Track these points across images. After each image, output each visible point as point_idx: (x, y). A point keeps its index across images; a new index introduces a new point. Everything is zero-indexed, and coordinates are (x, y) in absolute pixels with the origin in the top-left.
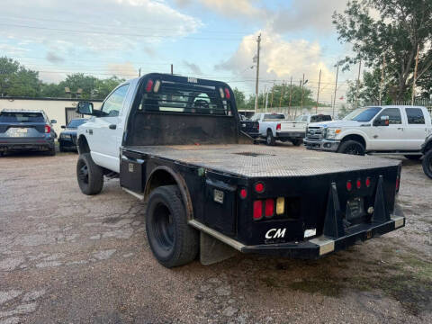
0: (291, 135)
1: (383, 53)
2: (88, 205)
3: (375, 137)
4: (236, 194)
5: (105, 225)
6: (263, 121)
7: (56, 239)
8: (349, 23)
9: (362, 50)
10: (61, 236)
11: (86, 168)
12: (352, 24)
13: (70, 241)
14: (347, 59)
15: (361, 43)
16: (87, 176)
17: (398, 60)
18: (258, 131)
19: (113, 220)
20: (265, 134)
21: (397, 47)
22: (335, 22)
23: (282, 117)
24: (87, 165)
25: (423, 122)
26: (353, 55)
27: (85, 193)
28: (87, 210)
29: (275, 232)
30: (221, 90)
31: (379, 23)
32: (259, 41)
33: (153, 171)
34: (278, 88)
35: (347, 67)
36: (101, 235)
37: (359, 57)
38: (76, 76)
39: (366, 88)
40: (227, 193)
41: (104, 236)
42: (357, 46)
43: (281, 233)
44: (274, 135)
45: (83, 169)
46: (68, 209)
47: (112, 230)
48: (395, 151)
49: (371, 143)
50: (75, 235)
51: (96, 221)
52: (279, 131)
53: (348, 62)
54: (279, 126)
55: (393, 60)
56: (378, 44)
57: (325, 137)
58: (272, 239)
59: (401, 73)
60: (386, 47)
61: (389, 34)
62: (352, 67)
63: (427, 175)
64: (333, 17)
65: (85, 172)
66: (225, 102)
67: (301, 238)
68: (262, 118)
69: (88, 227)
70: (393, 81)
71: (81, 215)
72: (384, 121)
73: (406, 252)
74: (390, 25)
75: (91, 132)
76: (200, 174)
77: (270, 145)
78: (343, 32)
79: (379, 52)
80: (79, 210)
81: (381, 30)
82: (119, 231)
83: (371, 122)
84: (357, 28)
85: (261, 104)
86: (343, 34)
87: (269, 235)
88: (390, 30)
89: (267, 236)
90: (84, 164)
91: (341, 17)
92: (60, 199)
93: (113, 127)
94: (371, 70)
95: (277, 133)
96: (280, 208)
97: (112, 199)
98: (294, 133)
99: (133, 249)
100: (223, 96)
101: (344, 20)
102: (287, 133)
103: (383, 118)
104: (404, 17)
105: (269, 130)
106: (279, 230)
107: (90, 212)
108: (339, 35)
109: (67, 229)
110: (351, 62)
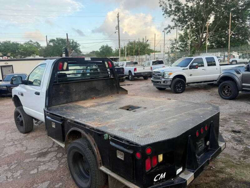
0: (142, 74)
1: (189, 23)
2: (24, 142)
3: (191, 75)
4: (133, 156)
5: (39, 159)
6: (126, 66)
7: (7, 177)
8: (168, 6)
9: (177, 21)
10: (9, 174)
11: (20, 116)
12: (171, 6)
13: (17, 178)
14: (169, 26)
15: (176, 18)
16: (22, 121)
17: (196, 27)
18: (124, 73)
19: (43, 155)
20: (128, 74)
21: (196, 19)
22: (161, 6)
23: (136, 63)
24: (21, 114)
25: (215, 65)
26: (172, 24)
27: (21, 132)
28: (24, 148)
29: (159, 176)
30: (106, 63)
31: (185, 5)
32: (118, 17)
33: (70, 130)
34: (131, 43)
35: (169, 31)
36: (38, 169)
37: (176, 25)
38: (6, 43)
39: (180, 43)
40: (126, 154)
41: (40, 170)
42: (174, 19)
43: (163, 176)
44: (133, 74)
45: (19, 117)
46: (12, 148)
47: (44, 163)
48: (201, 82)
49: (188, 79)
50: (19, 172)
51: (32, 157)
52: (136, 72)
53: (170, 29)
54: (135, 69)
55: (194, 27)
56: (185, 17)
57: (163, 76)
58: (158, 181)
59: (199, 35)
60: (190, 20)
61: (191, 12)
62: (172, 31)
63: (221, 96)
64: (159, 3)
65: (21, 119)
66: (109, 70)
67: (175, 176)
68: (125, 64)
69: (28, 163)
70: (195, 38)
71: (21, 153)
72: (195, 66)
73: (224, 157)
74: (192, 7)
75: (22, 95)
76: (105, 138)
77: (131, 80)
78: (166, 11)
79: (186, 22)
80: (19, 148)
81: (187, 9)
82: (50, 164)
83: (188, 67)
84: (173, 9)
85: (122, 53)
86: (166, 12)
87: (156, 179)
88: (192, 10)
89: (155, 180)
90: (19, 114)
91: (164, 3)
92: (5, 139)
93: (38, 94)
94: (182, 33)
95: (135, 74)
96: (161, 158)
97: (40, 136)
98: (144, 73)
99: (61, 180)
100: (107, 66)
101: (166, 4)
102: (140, 73)
103: (195, 64)
104: (199, 3)
105: (130, 72)
106: (162, 174)
107: (27, 149)
108: (163, 13)
109: (13, 167)
110: (171, 29)
